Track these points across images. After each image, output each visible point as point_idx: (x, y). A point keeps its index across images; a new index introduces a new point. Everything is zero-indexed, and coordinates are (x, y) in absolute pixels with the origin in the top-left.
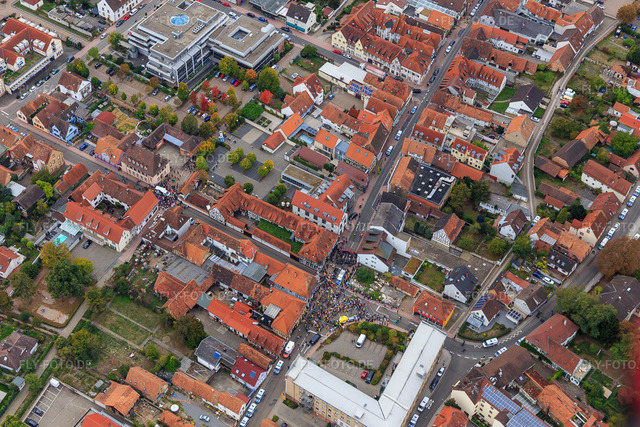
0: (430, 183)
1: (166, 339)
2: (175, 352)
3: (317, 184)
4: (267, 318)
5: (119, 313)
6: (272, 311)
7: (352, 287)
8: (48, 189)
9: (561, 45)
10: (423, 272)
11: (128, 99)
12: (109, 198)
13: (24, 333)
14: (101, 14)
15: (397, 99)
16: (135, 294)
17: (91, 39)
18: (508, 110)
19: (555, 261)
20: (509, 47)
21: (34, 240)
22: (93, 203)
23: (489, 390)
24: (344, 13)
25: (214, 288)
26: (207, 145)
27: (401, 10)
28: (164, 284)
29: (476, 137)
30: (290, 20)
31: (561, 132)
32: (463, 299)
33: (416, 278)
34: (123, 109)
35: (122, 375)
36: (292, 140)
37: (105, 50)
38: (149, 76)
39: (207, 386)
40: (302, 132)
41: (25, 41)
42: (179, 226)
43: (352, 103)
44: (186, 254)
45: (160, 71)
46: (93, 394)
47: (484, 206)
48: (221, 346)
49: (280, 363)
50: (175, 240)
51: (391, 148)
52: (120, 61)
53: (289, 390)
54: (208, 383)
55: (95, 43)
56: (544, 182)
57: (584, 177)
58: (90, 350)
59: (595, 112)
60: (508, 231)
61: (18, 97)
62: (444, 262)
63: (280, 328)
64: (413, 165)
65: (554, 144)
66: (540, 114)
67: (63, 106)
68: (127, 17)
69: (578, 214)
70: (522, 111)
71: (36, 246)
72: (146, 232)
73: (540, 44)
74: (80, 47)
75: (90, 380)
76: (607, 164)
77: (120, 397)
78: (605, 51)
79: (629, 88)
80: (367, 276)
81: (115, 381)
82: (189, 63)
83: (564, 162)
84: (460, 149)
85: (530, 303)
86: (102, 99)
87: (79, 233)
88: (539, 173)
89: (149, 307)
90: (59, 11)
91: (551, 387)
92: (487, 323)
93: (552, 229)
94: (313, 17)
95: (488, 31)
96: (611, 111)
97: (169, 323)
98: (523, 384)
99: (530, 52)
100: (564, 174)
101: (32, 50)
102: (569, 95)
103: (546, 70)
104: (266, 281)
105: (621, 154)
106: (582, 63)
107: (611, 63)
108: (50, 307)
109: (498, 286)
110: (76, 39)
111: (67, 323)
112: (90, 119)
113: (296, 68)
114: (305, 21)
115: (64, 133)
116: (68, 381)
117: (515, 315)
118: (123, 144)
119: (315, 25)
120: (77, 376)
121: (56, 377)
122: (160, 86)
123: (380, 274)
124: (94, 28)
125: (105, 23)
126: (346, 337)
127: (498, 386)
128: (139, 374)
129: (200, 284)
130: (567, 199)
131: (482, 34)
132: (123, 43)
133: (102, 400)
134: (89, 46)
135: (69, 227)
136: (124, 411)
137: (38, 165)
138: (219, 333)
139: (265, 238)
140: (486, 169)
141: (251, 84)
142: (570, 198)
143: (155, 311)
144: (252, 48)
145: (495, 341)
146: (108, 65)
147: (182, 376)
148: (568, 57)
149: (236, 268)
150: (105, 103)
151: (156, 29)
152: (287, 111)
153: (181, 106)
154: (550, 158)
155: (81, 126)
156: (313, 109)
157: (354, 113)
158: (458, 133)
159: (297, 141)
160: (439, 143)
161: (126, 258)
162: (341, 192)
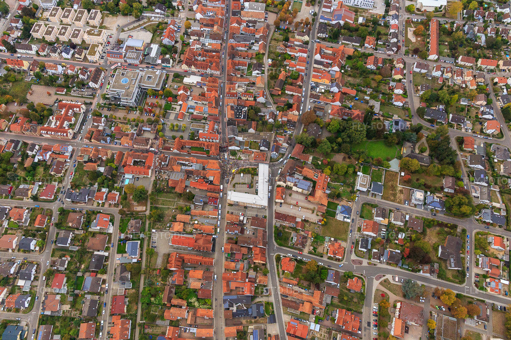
0: (240, 112)
1: (181, 201)
2: (186, 204)
3: (204, 127)
4: (211, 181)
5: (162, 198)
6: (211, 178)
7: (231, 159)
8: (114, 166)
9: (260, 43)
10: (251, 145)
11: (122, 119)
12: (136, 160)
13: (135, 219)
14: (91, 86)
15: (216, 84)
16: (163, 190)
17: (93, 98)
18: (253, 75)
19: (289, 126)
20: (243, 49)
21: (118, 185)
22: (132, 164)
23: (288, 178)
24: (180, 54)
25: (188, 177)
26: (159, 127)
27: (200, 46)
28: (172, 183)
29: (247, 89)
30: (163, 64)
31: (273, 77)
32: (267, 149)
33: (250, 148)
34: (121, 123)
35: (174, 219)
36: (187, 113)
37: (102, 102)
38: (124, 106)
39: (203, 211)
40: (189, 108)
41: (71, 111)
42: (166, 161)
43: (200, 91)
44: (173, 170)
45: (128, 104)
46: (168, 229)
47: (260, 114)
48: (201, 197)
49: (221, 194)
50: (167, 166)
51: (221, 103)
52: (110, 104)
53: (228, 202)
54: (202, 210)
55: (96, 99)
56: (275, 97)
57: (286, 92)
58: (159, 215)
59: (281, 65)
60: (271, 120)
61: (80, 133)
62: (256, 139)
63: (216, 183)
64: (232, 107)
65: (272, 82)
66: (263, 72)
67: (99, 131)
68: (102, 84)
69: (290, 106)
70: (258, 74)
71: (121, 187)
72: (156, 167)
73: (253, 44)
74: (91, 104)
75: (165, 225)
76: (291, 84)
77: (177, 227)
78: (275, 39)
79: (288, 52)
80: (234, 153)
81: (173, 222)
82: (137, 96)
83: (279, 89)
84: (244, 96)
85: (287, 143)
86: (112, 122)
87: (133, 176)
88: (272, 95)
89: (170, 192)
90: (74, 91)
91: (305, 169)
92: (277, 154)
93: (285, 115)
94: (171, 61)
95: (234, 45)
96: (285, 63)
97: (180, 195)
98: (296, 171)
99: (250, 48)
100: (280, 93)
101: (75, 112)
102: (270, 61)
103: (259, 54)
104: (204, 169)
105: (295, 79)
106: (269, 46)
107: (278, 44)
108: (137, 206)
109: (275, 141)
110: (88, 101)
111: (146, 210)
112: (112, 132)
113: (175, 83)
114: (169, 63)
115: (106, 142)
116: (158, 228)
117: (284, 148)
118: (131, 138)
119: (173, 63)
120: (160, 225)
121: (153, 228)
122: (130, 109)
123: (238, 151)
124: (92, 94)
125: (95, 90)
126: (237, 176)
127: (290, 175)
128: (180, 217)
129: (183, 179)
130: (284, 102)
131: (233, 48)
132: (107, 96)
133: (173, 229)
134: (95, 102)
135: (128, 176)
136: (181, 230)
137: (104, 158)
138: (197, 192)
139: (196, 153)
140: (255, 100)
141: (162, 96)
142: (285, 101)
143: (173, 193)
144: (156, 82)
145: (282, 159)
146: (106, 107)
147: (193, 211)
148: (264, 47)
149: (192, 168)
150: (114, 123)
151: (118, 88)
152: (180, 102)
153: (142, 114)
154: (273, 88)
155: (111, 136)
156: (188, 98)
157: (203, 95)
158: (240, 89)
159: (189, 113)
160: (237, 96)
161: (153, 178)
162: (214, 128)
